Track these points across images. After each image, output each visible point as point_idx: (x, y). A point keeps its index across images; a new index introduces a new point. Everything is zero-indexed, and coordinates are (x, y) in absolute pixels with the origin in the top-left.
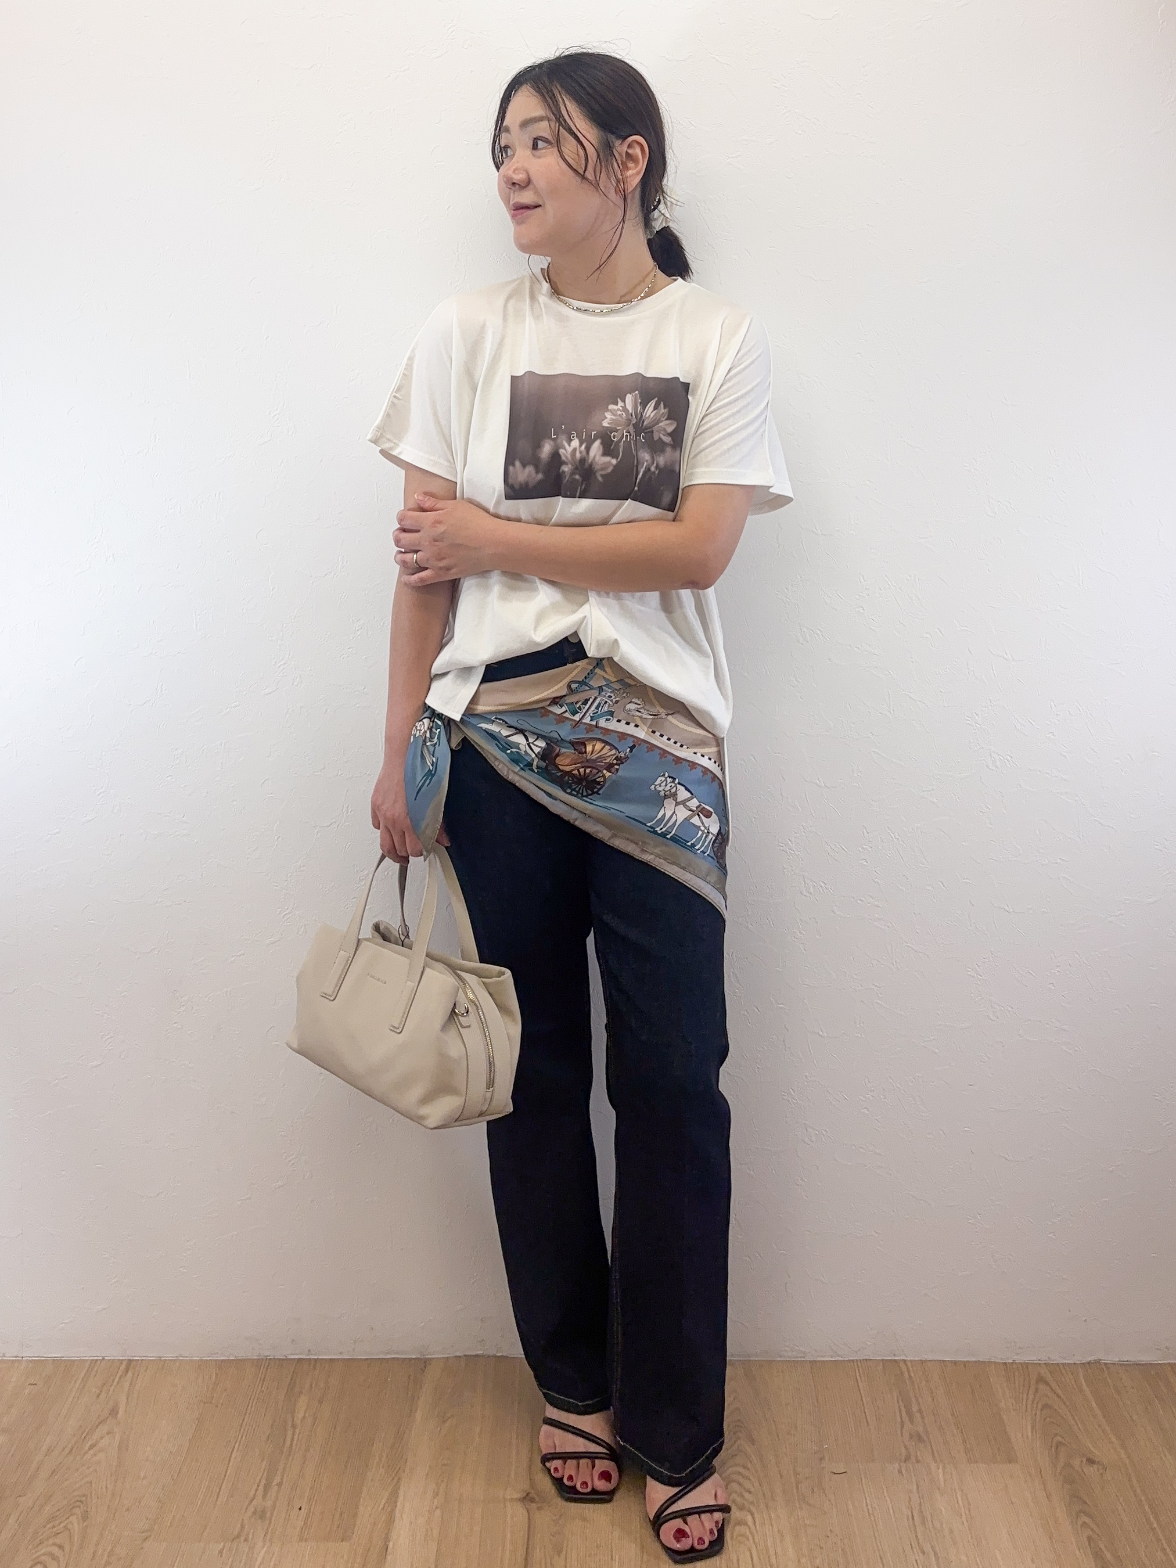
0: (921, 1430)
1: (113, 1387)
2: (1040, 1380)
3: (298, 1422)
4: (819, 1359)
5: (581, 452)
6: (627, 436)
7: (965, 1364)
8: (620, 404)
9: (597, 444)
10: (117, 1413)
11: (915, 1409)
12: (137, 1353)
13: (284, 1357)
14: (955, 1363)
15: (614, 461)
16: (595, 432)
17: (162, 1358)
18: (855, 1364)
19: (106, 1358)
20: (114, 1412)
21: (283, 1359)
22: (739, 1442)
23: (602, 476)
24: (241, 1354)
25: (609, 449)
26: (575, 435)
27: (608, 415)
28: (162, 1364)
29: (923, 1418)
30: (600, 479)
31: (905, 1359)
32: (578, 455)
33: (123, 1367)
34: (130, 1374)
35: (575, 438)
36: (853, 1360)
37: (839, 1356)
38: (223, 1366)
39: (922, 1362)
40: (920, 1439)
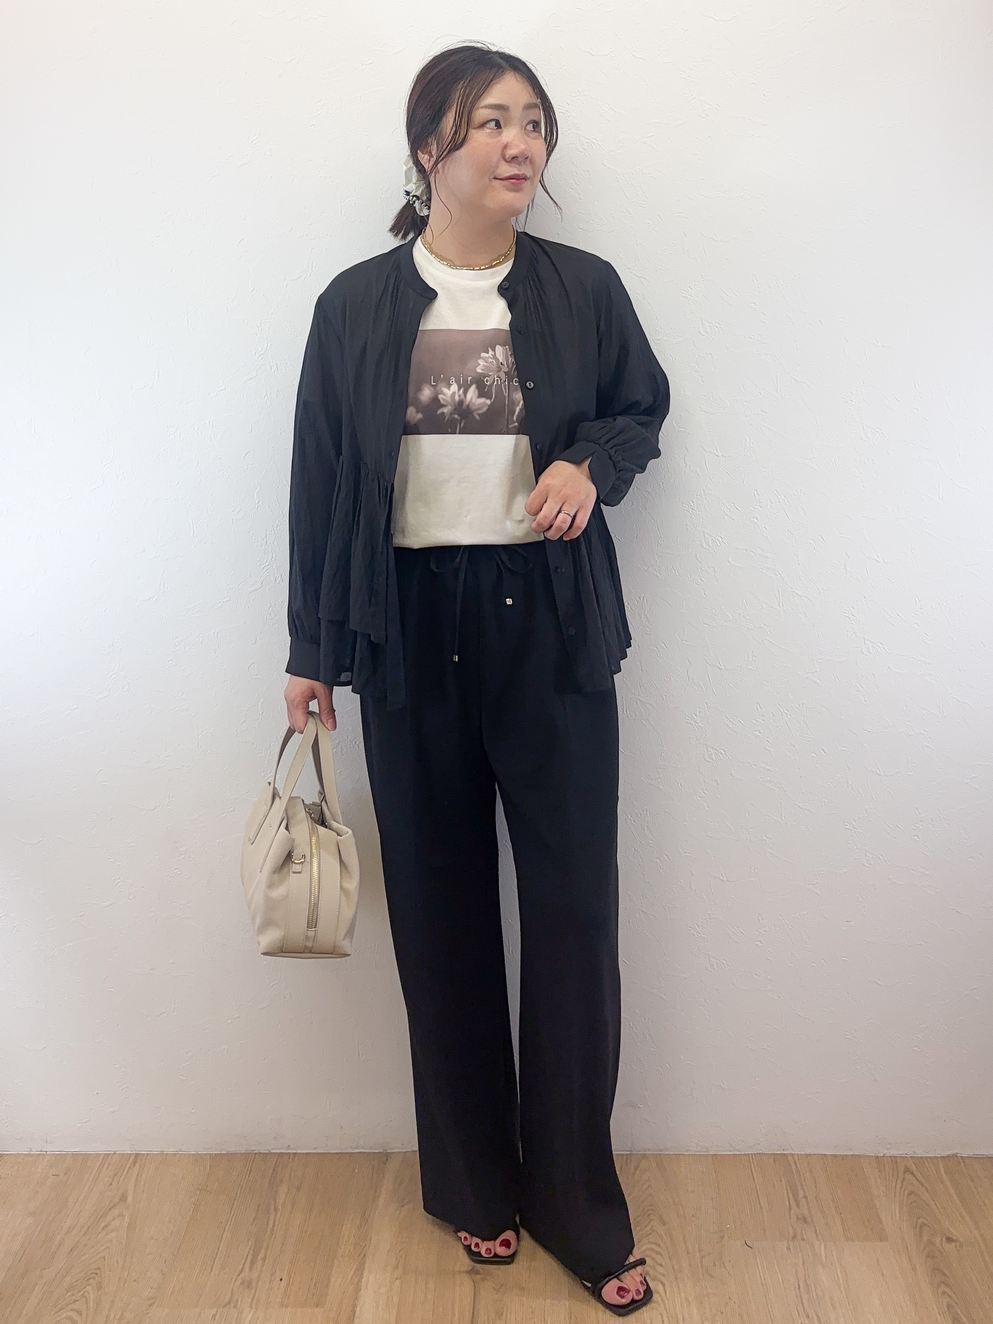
0: (806, 1212)
1: (123, 1177)
2: (907, 1170)
3: (280, 1207)
4: (720, 1153)
5: (459, 396)
6: (497, 380)
7: (844, 1157)
8: (491, 352)
9: (473, 387)
10: (126, 1197)
11: (801, 1194)
12: (142, 1149)
13: (268, 1152)
14: (835, 1156)
15: (488, 402)
16: (471, 378)
17: (165, 1153)
18: (751, 1158)
19: (116, 1153)
20: (123, 1198)
21: (267, 1153)
22: (652, 1223)
23: (479, 415)
24: (232, 1149)
25: (483, 392)
26: (454, 380)
27: (481, 362)
28: (165, 1159)
29: (807, 1202)
30: (477, 417)
31: (793, 1153)
32: (457, 398)
33: (131, 1159)
34: (137, 1165)
35: (454, 382)
36: (748, 1154)
37: (737, 1150)
38: (216, 1158)
39: (807, 1155)
40: (805, 1221)
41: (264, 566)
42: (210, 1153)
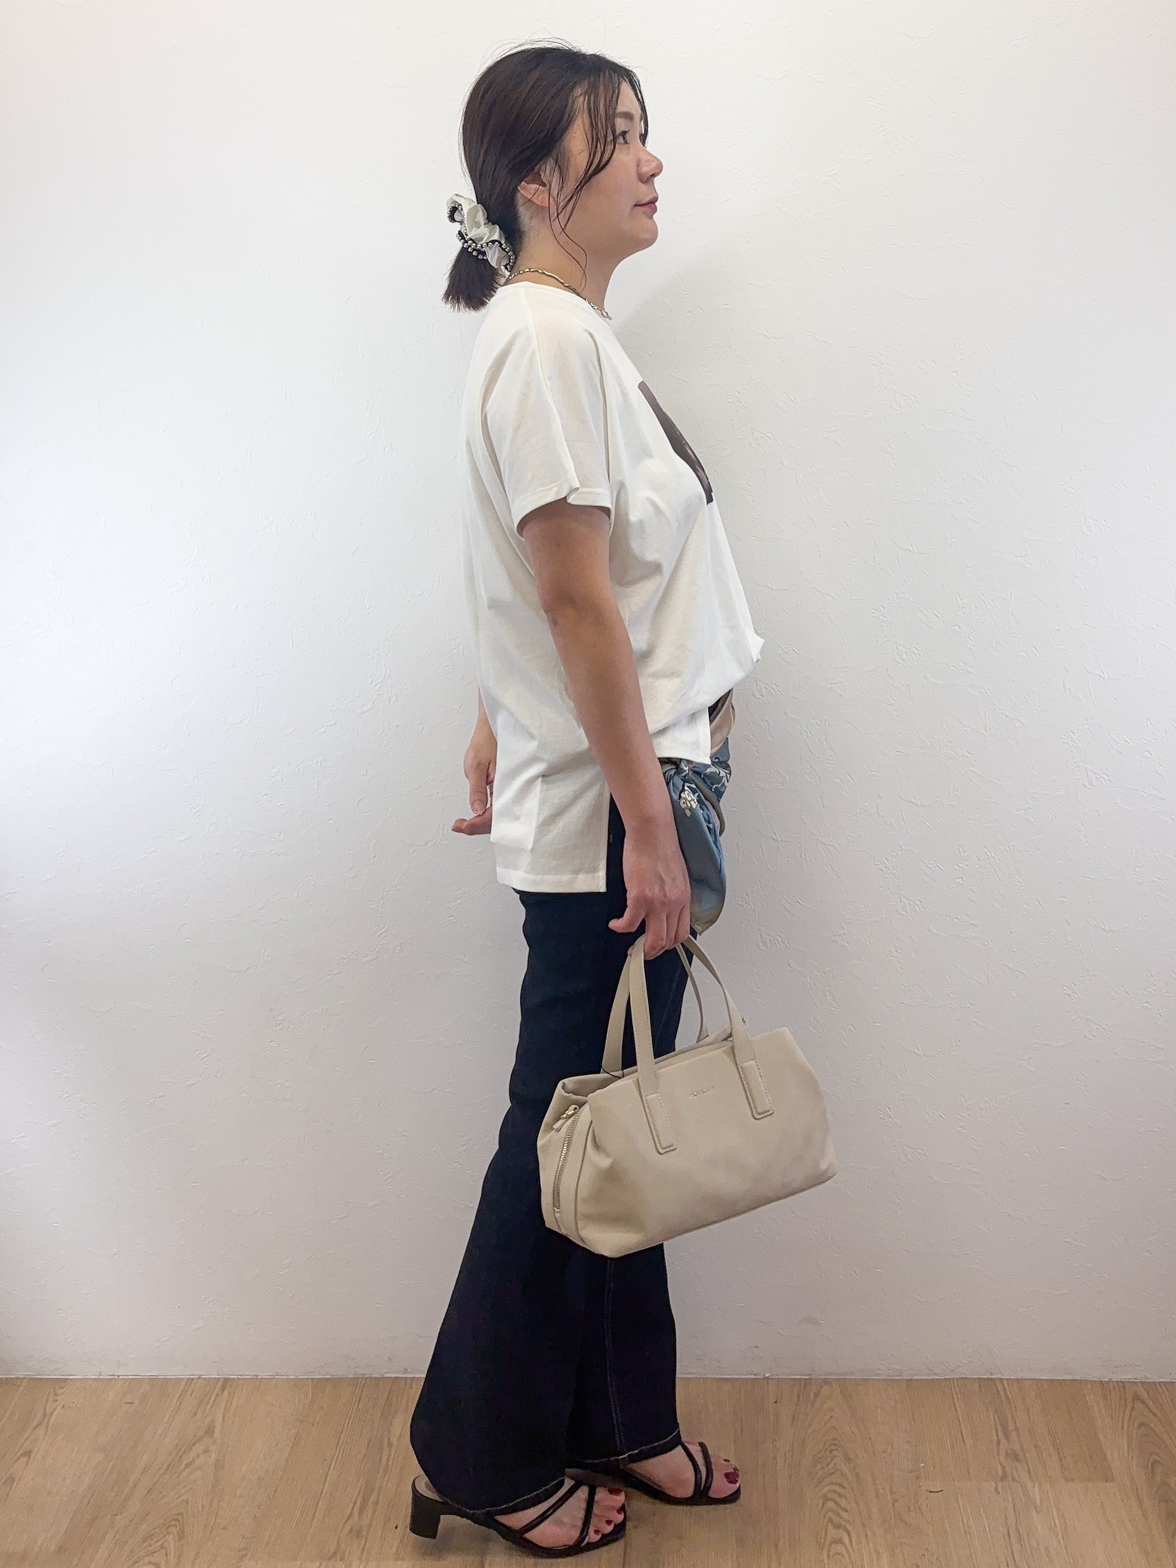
0: (1017, 1447)
1: (209, 1406)
2: (1137, 1398)
3: (395, 1441)
4: (915, 1378)
7: (1062, 1382)
10: (213, 1432)
11: (1011, 1427)
12: (232, 1372)
13: (380, 1376)
14: (1052, 1381)
17: (259, 1377)
18: (952, 1382)
19: (202, 1377)
20: (210, 1431)
21: (380, 1378)
22: (835, 1461)
24: (339, 1372)
28: (258, 1385)
29: (1019, 1436)
31: (1002, 1377)
33: (219, 1385)
34: (226, 1392)
36: (949, 1379)
37: (936, 1374)
38: (319, 1384)
39: (1018, 1380)
40: (1016, 1458)
41: (376, 683)
42: (312, 1377)
